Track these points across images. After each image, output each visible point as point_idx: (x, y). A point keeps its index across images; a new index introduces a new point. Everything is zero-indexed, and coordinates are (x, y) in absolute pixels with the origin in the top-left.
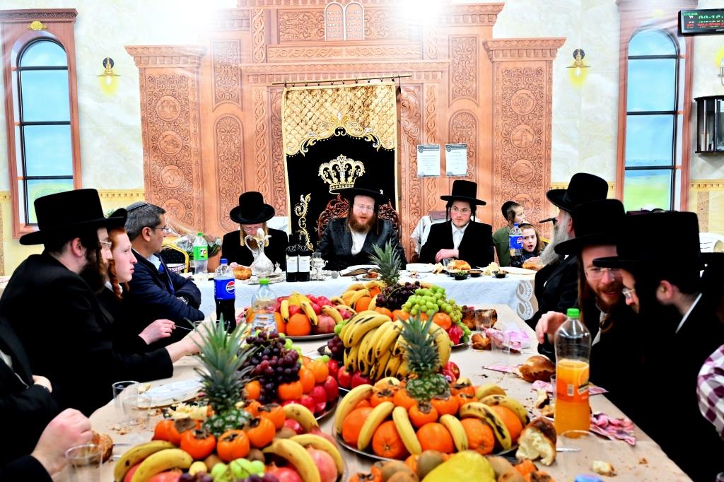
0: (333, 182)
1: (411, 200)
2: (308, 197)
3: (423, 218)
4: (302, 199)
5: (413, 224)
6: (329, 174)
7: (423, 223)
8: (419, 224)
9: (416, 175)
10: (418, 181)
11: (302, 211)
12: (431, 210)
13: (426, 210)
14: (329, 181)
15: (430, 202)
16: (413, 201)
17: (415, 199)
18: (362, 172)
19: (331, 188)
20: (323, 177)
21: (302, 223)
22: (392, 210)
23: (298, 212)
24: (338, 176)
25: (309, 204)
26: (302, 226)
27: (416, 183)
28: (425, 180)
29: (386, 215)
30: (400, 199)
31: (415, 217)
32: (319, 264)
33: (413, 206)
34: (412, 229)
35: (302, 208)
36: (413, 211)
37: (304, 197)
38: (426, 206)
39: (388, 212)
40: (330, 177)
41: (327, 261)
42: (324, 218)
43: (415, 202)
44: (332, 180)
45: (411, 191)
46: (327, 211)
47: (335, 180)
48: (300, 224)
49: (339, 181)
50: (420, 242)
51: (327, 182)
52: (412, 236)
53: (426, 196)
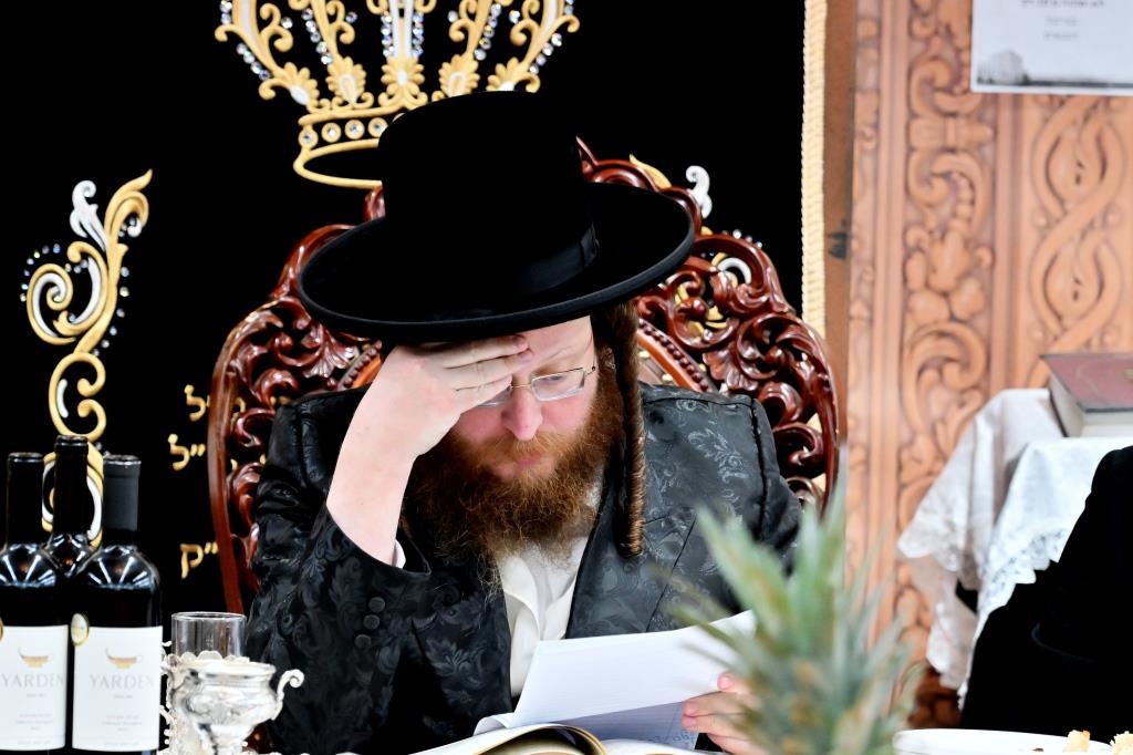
0: (325, 93)
1: (916, 268)
2: (130, 197)
3: (995, 404)
4: (82, 215)
5: (923, 446)
6: (299, 31)
7: (1000, 444)
8: (963, 449)
9: (959, 71)
10: (977, 117)
11: (79, 304)
12: (1067, 345)
13: (1025, 354)
14: (301, 87)
15: (1060, 285)
16: (931, 269)
17: (949, 258)
18: (552, 20)
19: (307, 140)
20: (255, 48)
21: (72, 398)
22: (780, 324)
23: (50, 316)
24: (367, 49)
25: (138, 252)
26: (73, 421)
27: (958, 132)
28: (1032, 115)
29: (736, 359)
30: (839, 246)
31: (939, 400)
32: (234, 696)
33: (927, 307)
34: (912, 487)
35: (82, 285)
36: (927, 348)
37: (101, 201)
38: (1025, 315)
39: (751, 337)
40: (304, 54)
41: (295, 677)
42: (259, 367)
43: (944, 279)
44: (320, 73)
45: (920, 192)
46: (280, 311)
47: (347, 76)
48: (57, 410)
49: (375, 85)
50: (969, 597)
51: (282, 92)
52: (912, 546)
53: (1028, 236)
